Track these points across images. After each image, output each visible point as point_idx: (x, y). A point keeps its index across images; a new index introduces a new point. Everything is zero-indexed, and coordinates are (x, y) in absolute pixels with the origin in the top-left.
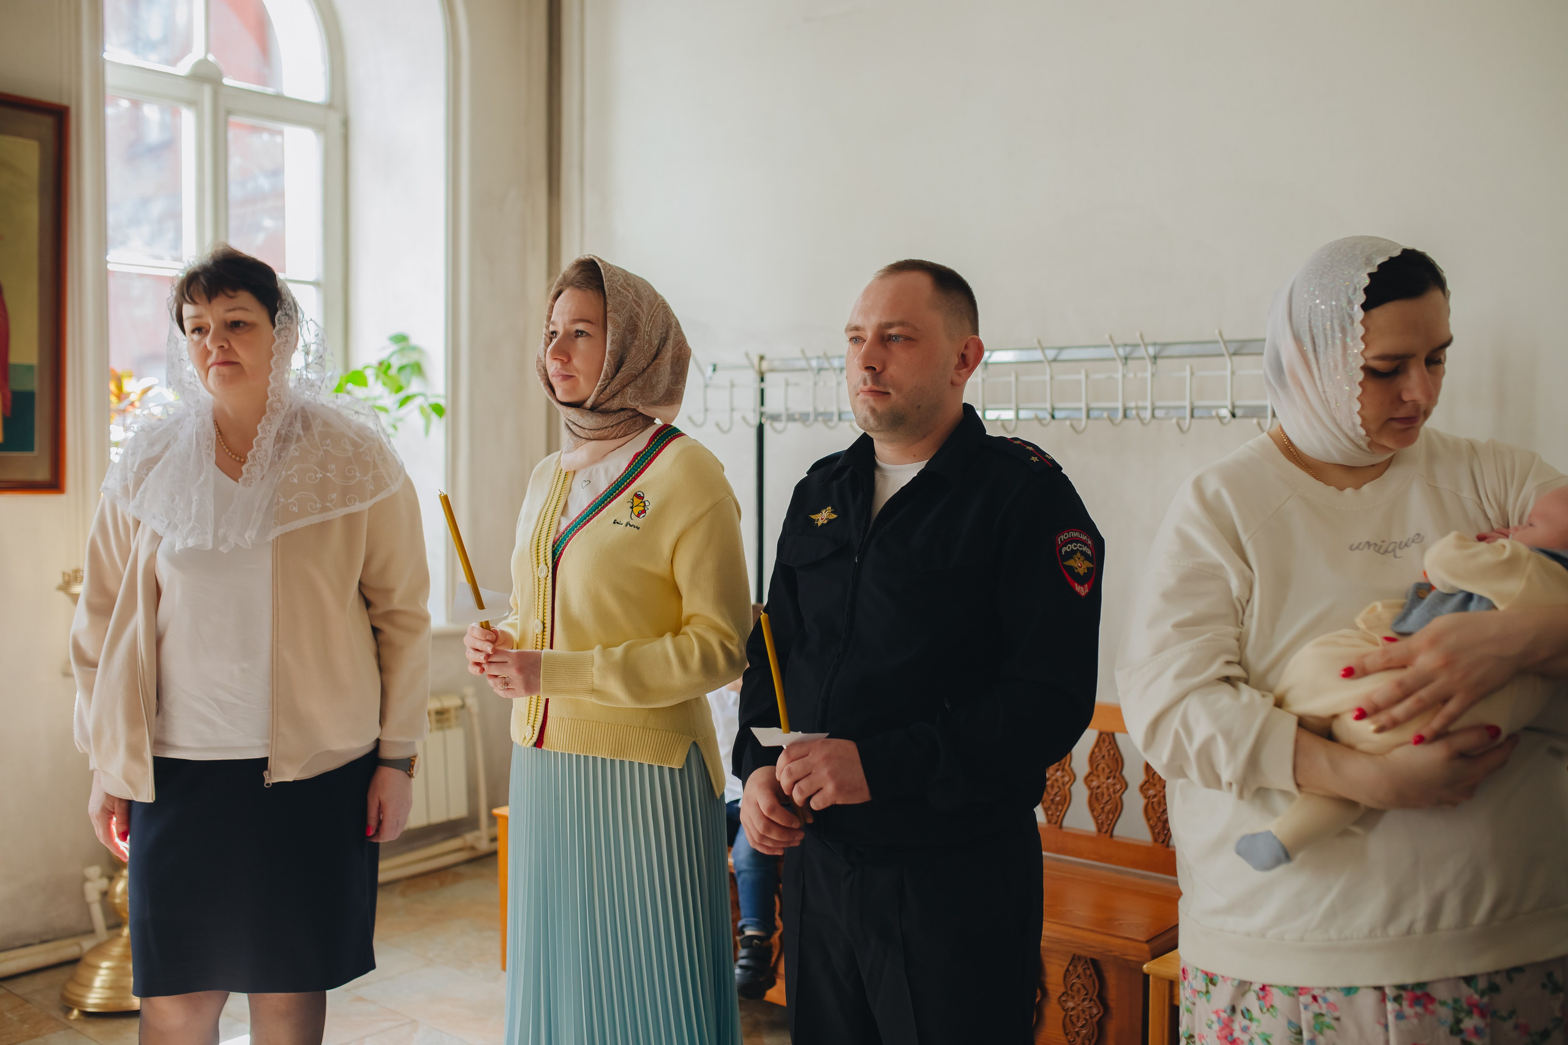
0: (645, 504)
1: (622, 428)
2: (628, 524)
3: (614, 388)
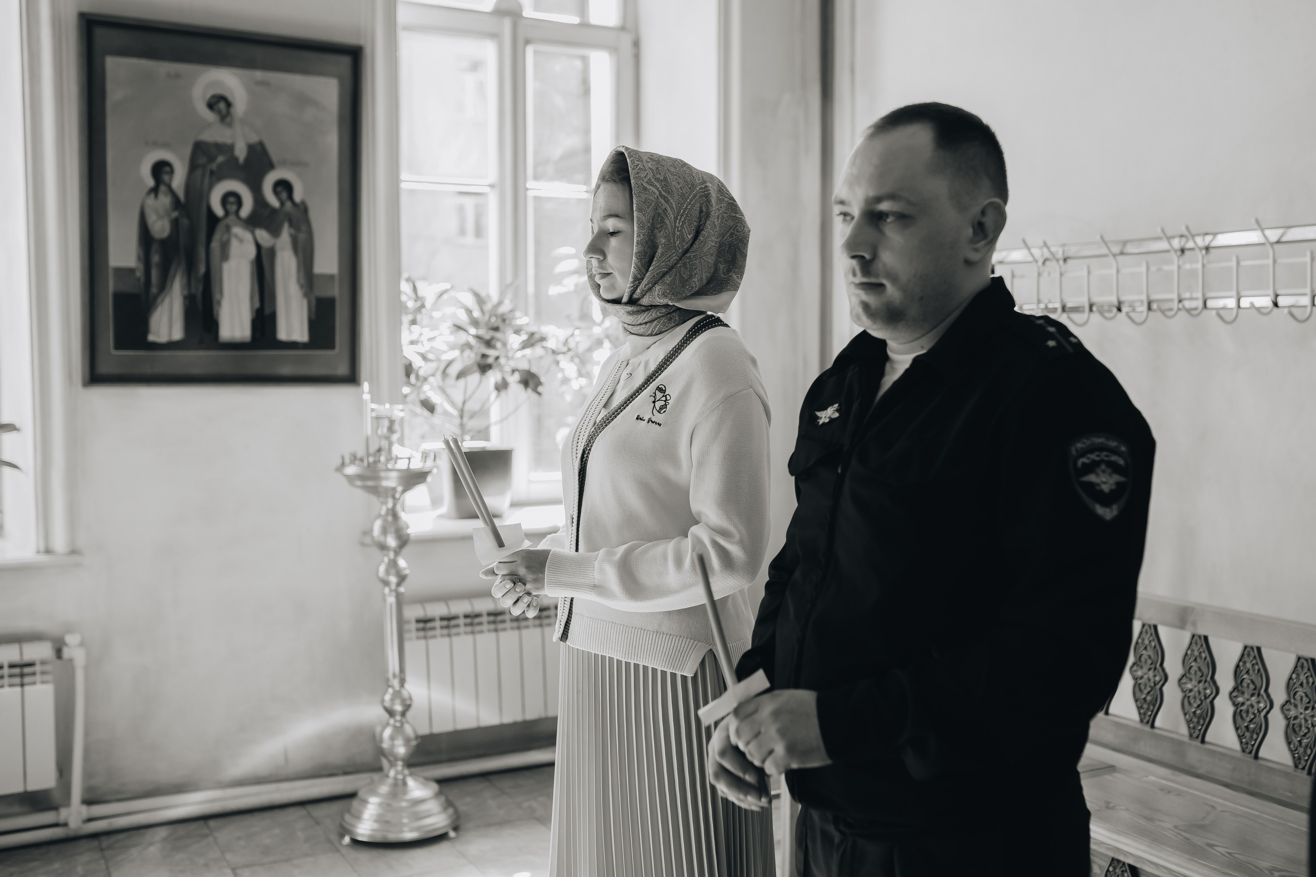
0: (666, 398)
1: (656, 325)
2: (650, 420)
3: (645, 287)
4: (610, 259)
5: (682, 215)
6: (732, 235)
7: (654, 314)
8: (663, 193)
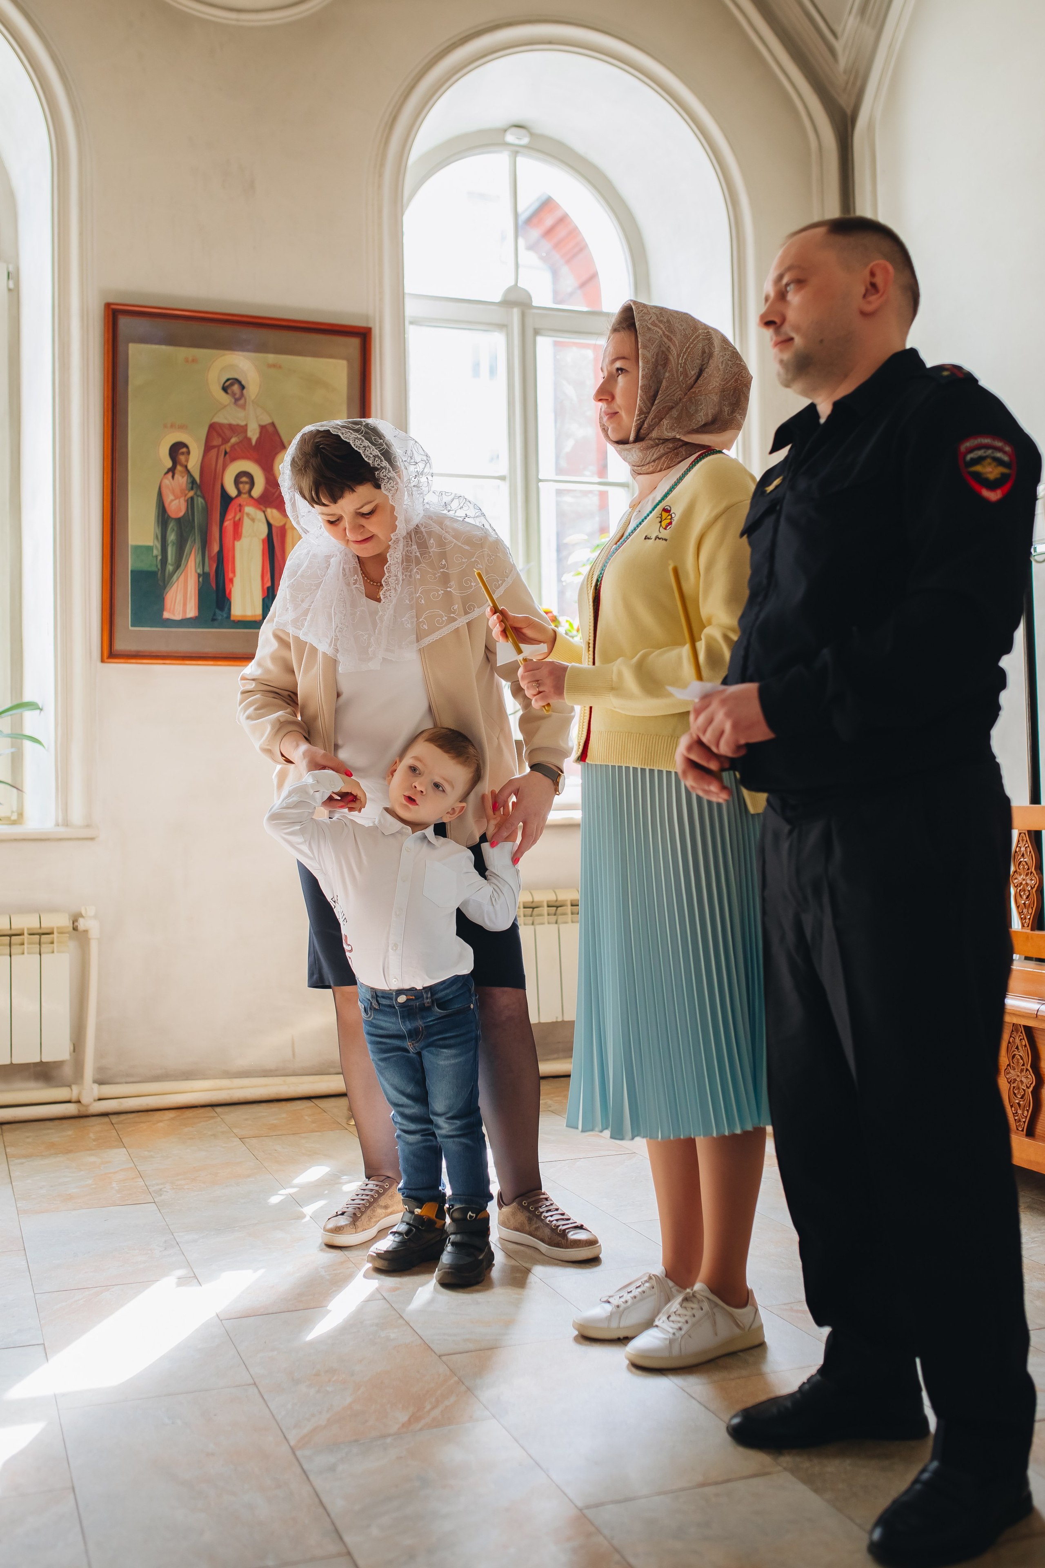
0: (671, 516)
2: (657, 538)
3: (652, 421)
4: (619, 399)
5: (685, 353)
6: (736, 381)
7: (662, 449)
8: (666, 333)
